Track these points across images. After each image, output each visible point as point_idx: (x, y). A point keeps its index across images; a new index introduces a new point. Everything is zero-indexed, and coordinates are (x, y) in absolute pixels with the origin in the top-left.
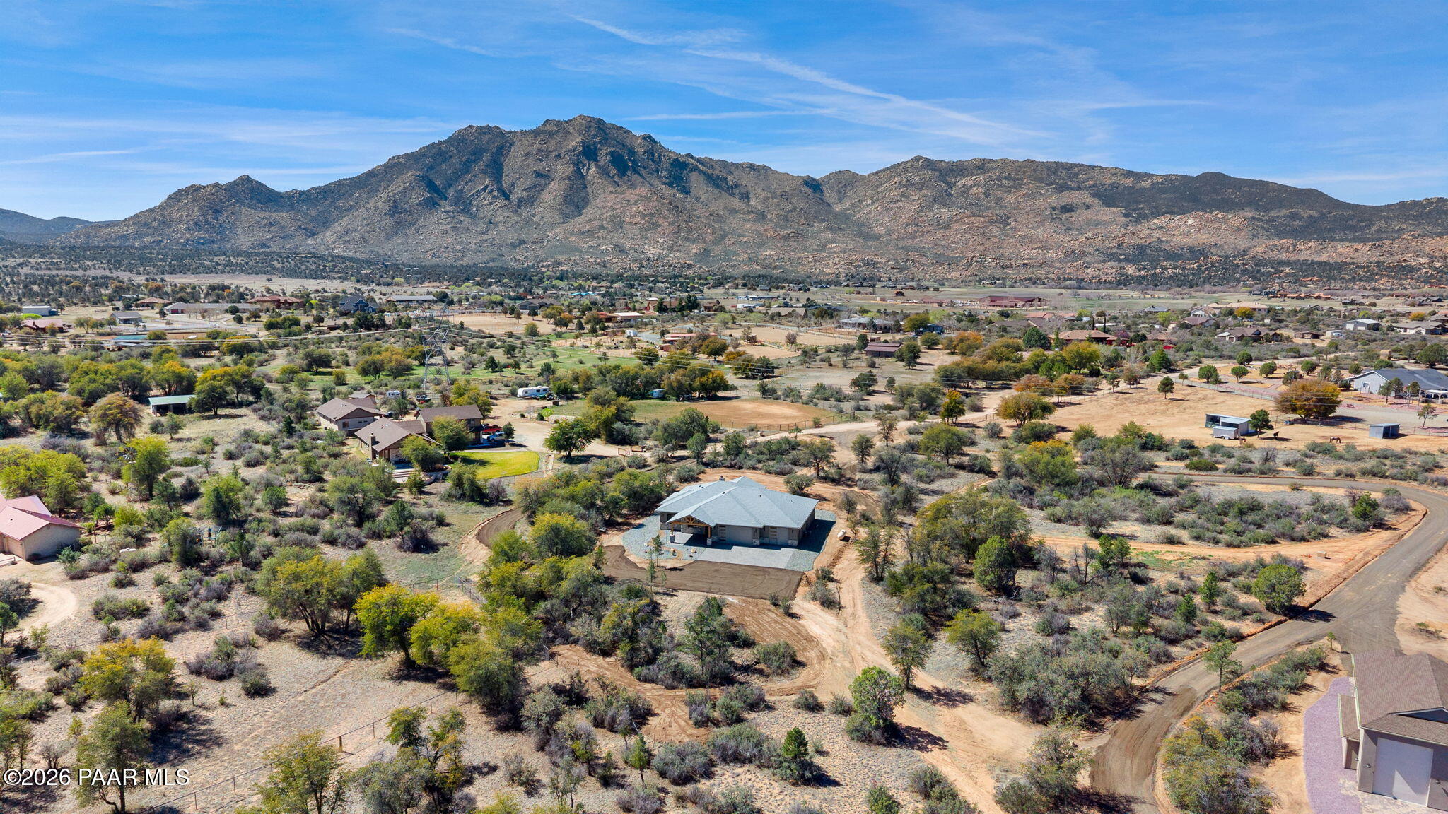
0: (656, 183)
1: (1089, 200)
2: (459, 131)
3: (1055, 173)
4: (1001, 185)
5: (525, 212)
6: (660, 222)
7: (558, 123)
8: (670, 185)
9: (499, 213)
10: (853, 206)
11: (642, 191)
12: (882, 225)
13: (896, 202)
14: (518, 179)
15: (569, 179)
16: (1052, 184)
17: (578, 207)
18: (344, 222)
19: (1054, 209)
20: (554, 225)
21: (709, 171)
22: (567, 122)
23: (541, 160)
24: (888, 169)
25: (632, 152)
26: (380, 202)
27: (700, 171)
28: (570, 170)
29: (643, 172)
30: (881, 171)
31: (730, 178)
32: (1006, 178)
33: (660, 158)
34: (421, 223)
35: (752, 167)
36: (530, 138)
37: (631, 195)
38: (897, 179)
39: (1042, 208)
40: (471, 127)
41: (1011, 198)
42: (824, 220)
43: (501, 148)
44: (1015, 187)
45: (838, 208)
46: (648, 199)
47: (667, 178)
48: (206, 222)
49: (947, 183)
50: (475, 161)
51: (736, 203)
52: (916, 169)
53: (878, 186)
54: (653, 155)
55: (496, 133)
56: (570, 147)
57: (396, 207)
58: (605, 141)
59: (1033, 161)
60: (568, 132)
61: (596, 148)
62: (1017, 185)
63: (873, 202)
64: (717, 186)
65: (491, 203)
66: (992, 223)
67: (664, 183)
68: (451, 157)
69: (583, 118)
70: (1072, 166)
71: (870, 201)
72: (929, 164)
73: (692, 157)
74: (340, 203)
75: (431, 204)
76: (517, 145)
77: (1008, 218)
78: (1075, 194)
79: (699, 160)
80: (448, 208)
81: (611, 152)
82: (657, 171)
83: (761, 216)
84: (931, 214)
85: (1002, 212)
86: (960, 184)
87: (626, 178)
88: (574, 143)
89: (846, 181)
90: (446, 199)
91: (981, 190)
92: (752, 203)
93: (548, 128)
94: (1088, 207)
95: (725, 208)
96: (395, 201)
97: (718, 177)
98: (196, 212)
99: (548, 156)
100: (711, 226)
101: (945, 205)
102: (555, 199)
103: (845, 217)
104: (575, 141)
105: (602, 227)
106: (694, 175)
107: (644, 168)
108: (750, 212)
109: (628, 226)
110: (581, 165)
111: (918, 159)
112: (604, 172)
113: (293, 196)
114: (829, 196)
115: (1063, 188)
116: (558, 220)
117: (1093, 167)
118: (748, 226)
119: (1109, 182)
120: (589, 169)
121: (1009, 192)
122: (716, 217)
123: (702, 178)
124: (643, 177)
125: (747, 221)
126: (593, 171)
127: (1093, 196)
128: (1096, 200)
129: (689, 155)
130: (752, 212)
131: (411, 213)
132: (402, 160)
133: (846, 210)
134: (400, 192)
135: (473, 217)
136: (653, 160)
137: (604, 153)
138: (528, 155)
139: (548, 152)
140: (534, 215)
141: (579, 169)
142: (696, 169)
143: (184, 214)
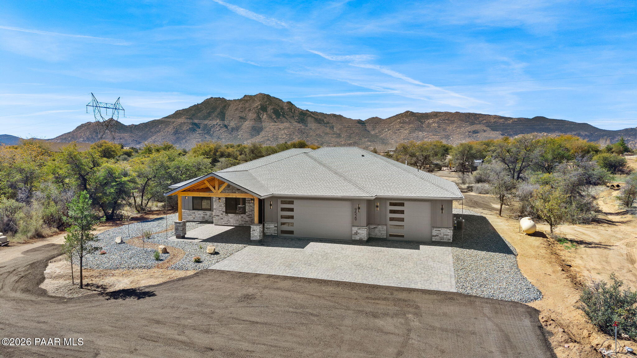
0: (293, 121)
1: (485, 128)
2: (207, 100)
3: (469, 117)
4: (445, 123)
5: (234, 134)
6: (294, 138)
7: (250, 96)
8: (299, 122)
9: (223, 134)
10: (379, 132)
11: (287, 125)
12: (392, 139)
13: (399, 130)
14: (232, 120)
15: (254, 120)
16: (468, 122)
17: (258, 131)
18: (153, 138)
19: (470, 132)
20: (247, 139)
21: (316, 117)
22: (254, 96)
23: (242, 112)
24: (394, 116)
25: (282, 108)
26: (170, 129)
27: (312, 117)
28: (255, 116)
29: (287, 117)
30: (391, 117)
31: (325, 120)
32: (447, 120)
33: (294, 111)
34: (188, 138)
35: (335, 116)
36: (237, 102)
37: (281, 126)
38: (399, 120)
39: (464, 132)
40: (212, 98)
41: (450, 128)
42: (366, 138)
43: (225, 106)
44: (451, 123)
45: (373, 133)
46: (289, 128)
47: (297, 120)
48: (92, 138)
49: (421, 122)
50: (213, 112)
51: (328, 130)
52: (407, 116)
53: (390, 124)
54: (292, 110)
55: (223, 100)
56: (255, 106)
57: (177, 131)
58: (270, 104)
59: (459, 113)
60: (254, 100)
61: (266, 107)
62: (452, 122)
63: (388, 130)
64: (320, 123)
65: (219, 130)
66: (442, 138)
67: (296, 122)
68: (203, 110)
69: (261, 94)
70: (476, 114)
71: (387, 130)
72: (412, 114)
73: (309, 111)
74: (153, 130)
75: (193, 130)
76: (232, 105)
77: (449, 136)
78: (479, 126)
79: (312, 112)
80: (200, 132)
81: (274, 108)
82: (293, 117)
83: (339, 136)
84: (414, 135)
85: (446, 134)
86: (427, 122)
87: (279, 119)
88: (257, 105)
89: (375, 121)
90: (199, 128)
91: (436, 125)
92: (335, 130)
93: (246, 98)
94: (485, 131)
95: (323, 132)
96: (176, 129)
97: (320, 119)
98: (88, 133)
99: (245, 110)
100: (317, 140)
101: (421, 131)
102: (248, 128)
103: (376, 136)
104: (257, 104)
105: (268, 140)
106: (309, 119)
107: (288, 115)
108: (334, 134)
109: (280, 139)
110: (259, 114)
111: (407, 112)
112: (270, 117)
113: (132, 127)
114: (369, 128)
115: (472, 124)
116: (249, 137)
117: (485, 115)
118: (333, 139)
119: (493, 121)
120: (263, 115)
121: (449, 125)
122: (319, 136)
123: (313, 120)
124: (287, 119)
125: (332, 137)
126: (265, 116)
127: (487, 127)
128: (488, 128)
129: (307, 110)
130: (335, 134)
131: (184, 134)
132: (181, 112)
133: (376, 133)
134: (179, 125)
135: (211, 136)
136: (291, 112)
137: (270, 109)
138: (237, 109)
139: (245, 108)
140: (238, 135)
141: (259, 115)
142: (310, 116)
143: (83, 134)
